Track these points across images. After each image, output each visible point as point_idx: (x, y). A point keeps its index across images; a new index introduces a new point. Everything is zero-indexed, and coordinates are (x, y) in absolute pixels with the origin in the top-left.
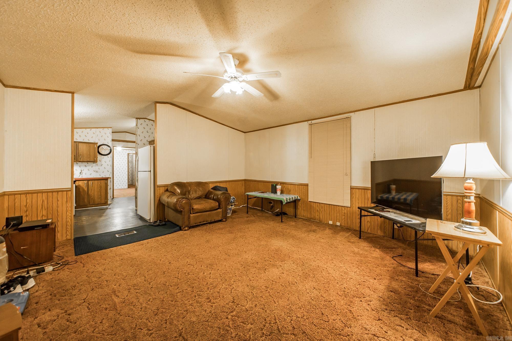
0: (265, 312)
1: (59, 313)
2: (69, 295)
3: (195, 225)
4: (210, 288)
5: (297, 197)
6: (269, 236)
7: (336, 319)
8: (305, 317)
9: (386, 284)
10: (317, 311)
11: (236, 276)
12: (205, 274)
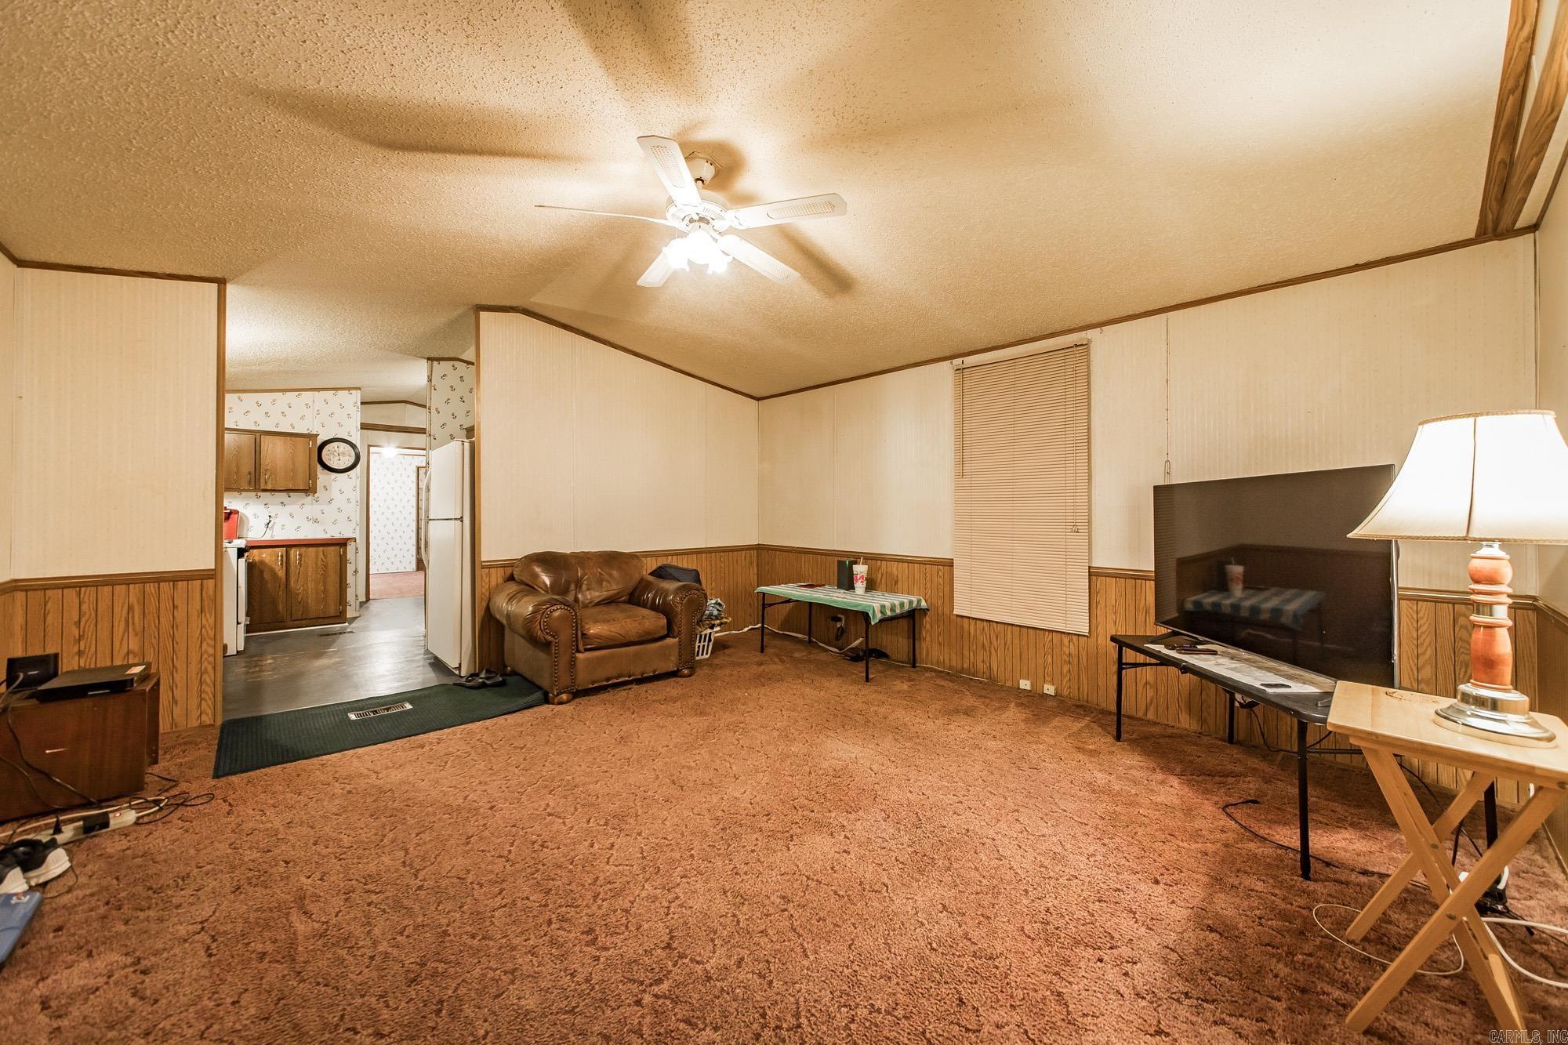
0: (766, 987)
1: (115, 964)
2: (161, 905)
3: (591, 686)
4: (601, 897)
5: (919, 601)
6: (820, 727)
7: (1007, 1024)
8: (899, 1013)
9: (1194, 902)
10: (944, 990)
11: (692, 856)
12: (596, 846)
